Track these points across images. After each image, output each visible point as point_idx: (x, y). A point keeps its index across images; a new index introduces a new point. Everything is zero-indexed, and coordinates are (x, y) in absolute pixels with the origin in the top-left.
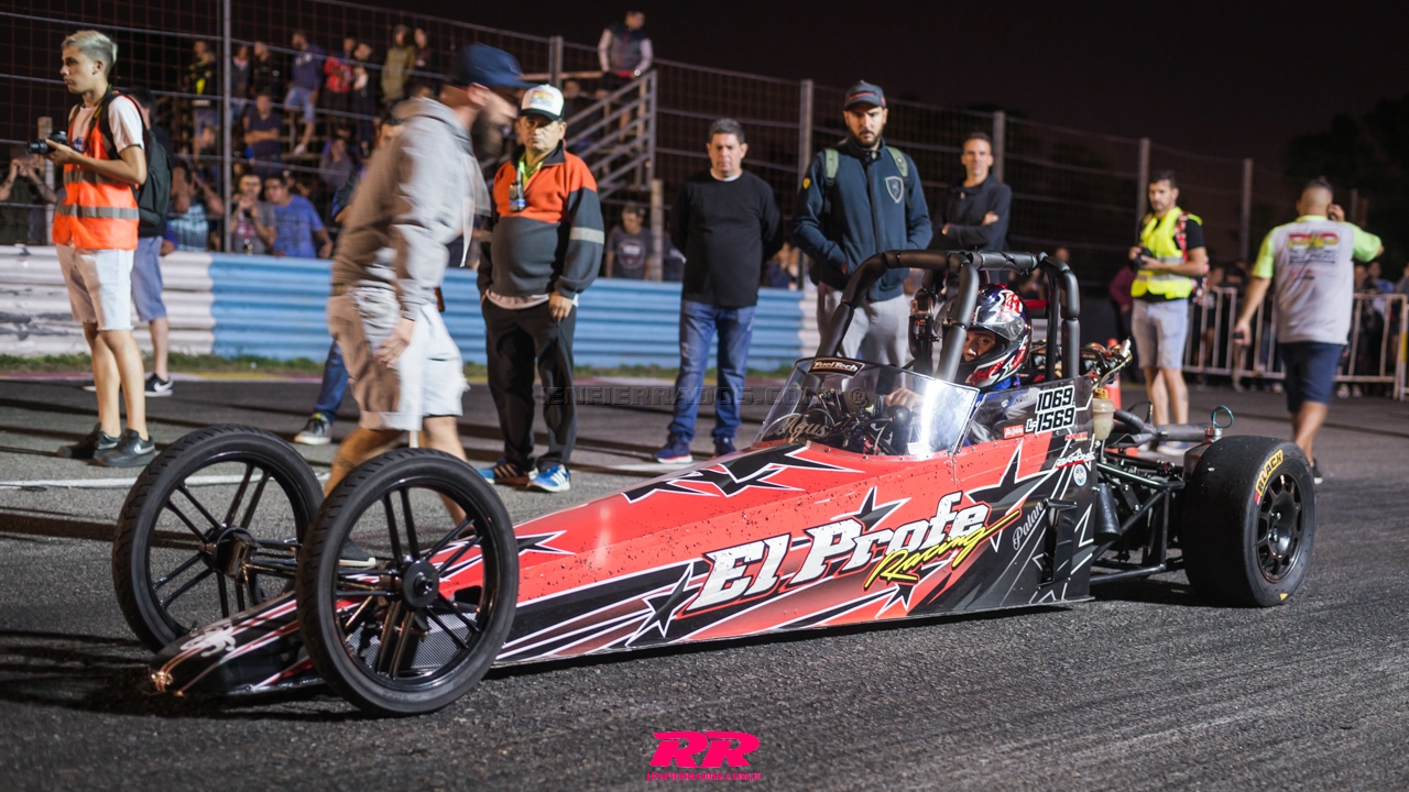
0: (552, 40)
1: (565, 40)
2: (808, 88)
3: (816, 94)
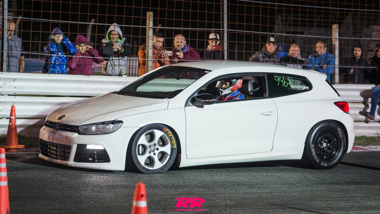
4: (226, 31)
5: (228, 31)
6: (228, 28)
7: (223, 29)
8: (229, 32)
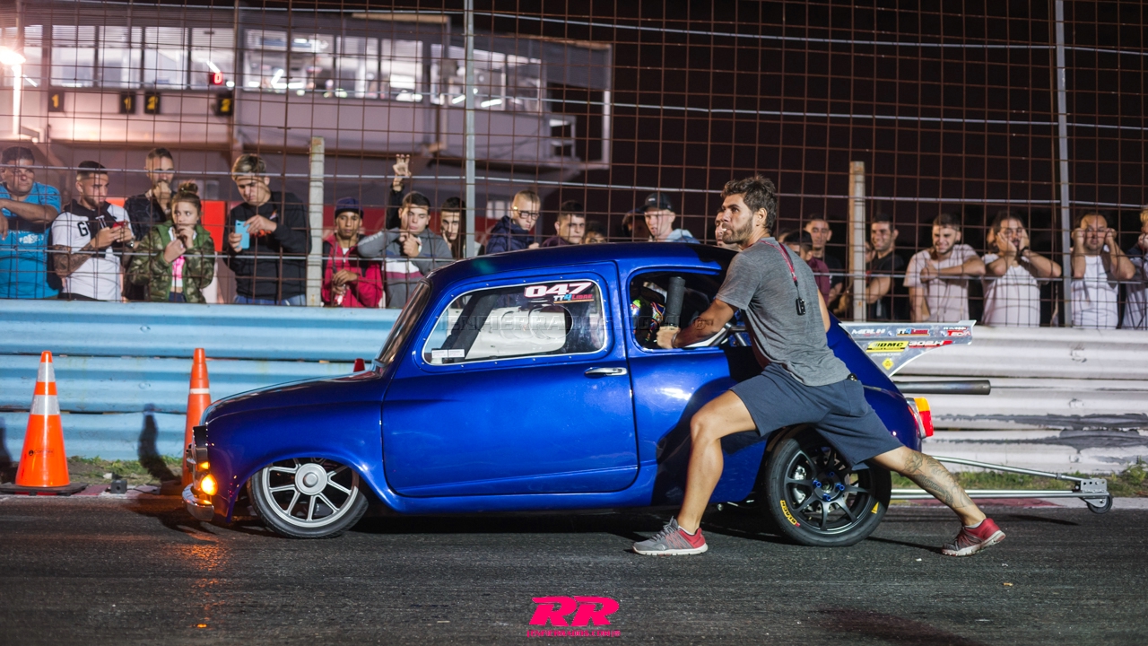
4: (1068, 205)
5: (1071, 205)
6: (1071, 198)
7: (1058, 201)
8: (1074, 208)
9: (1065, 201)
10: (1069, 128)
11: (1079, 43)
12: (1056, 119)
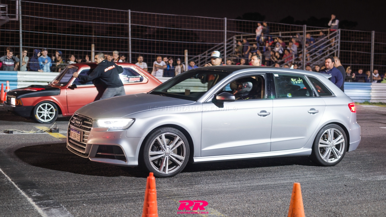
0: (304, 26)
1: (307, 25)
2: (373, 33)
3: (375, 34)
9: (130, 52)
10: (131, 39)
11: (133, 23)
12: (129, 37)
